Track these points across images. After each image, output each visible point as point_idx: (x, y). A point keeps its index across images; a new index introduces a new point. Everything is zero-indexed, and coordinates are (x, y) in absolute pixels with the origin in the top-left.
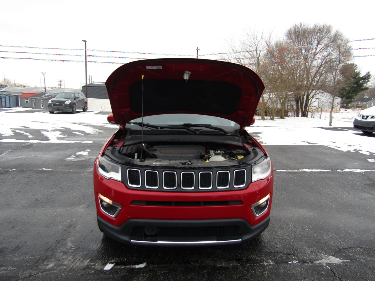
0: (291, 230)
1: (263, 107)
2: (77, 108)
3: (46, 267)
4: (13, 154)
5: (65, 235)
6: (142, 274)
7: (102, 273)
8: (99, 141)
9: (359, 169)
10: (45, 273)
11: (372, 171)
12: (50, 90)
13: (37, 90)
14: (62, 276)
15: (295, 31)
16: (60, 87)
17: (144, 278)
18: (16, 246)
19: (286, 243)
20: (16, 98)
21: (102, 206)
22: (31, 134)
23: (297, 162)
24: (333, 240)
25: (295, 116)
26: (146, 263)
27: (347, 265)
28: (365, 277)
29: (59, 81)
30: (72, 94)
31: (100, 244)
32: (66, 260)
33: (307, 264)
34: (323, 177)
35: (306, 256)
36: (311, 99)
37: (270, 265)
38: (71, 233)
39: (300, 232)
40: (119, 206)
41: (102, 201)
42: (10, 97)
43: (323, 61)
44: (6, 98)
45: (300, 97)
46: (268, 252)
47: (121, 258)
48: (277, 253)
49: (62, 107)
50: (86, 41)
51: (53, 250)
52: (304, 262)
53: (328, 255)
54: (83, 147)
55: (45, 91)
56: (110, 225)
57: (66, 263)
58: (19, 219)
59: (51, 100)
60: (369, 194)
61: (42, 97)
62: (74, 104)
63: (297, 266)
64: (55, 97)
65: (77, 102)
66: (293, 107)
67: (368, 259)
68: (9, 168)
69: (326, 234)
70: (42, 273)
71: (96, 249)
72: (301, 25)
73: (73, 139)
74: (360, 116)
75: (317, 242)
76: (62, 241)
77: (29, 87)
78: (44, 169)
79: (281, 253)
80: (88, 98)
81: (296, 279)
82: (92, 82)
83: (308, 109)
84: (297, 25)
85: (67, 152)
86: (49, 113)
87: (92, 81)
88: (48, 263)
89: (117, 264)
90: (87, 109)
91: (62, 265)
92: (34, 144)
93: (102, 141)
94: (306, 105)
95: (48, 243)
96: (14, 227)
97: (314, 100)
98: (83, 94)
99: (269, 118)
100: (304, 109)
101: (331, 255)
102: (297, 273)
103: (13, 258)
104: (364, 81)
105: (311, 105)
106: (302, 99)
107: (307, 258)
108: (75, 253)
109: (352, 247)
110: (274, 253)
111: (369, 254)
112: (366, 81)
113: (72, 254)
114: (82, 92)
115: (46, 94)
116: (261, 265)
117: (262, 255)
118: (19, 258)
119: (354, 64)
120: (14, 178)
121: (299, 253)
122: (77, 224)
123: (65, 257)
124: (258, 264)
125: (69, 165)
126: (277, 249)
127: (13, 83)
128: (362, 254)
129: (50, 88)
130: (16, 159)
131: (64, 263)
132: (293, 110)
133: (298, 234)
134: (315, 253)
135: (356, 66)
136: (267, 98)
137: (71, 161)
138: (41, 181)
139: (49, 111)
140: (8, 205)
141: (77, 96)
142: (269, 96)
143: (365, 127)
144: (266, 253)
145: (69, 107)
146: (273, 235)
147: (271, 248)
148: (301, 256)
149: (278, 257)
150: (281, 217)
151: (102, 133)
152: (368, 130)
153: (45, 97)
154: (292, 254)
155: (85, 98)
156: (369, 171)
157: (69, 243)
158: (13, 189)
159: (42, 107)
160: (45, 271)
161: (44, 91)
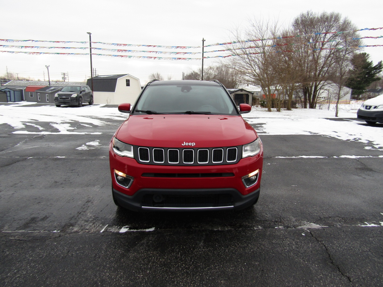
0: (281, 204)
1: (269, 99)
2: (83, 101)
3: (71, 231)
4: (28, 144)
5: (84, 208)
6: (151, 236)
7: (118, 234)
8: (108, 132)
9: (354, 155)
10: (71, 235)
11: (366, 157)
12: (54, 83)
13: (41, 84)
14: (85, 236)
15: (302, 21)
16: (64, 80)
17: (153, 238)
18: (44, 216)
19: (275, 214)
20: (21, 92)
21: (117, 179)
22: (42, 127)
23: (297, 150)
24: (316, 212)
25: (303, 107)
26: (154, 228)
27: (324, 229)
28: (338, 237)
29: (63, 74)
30: (78, 87)
31: (115, 215)
32: (87, 226)
33: (291, 229)
34: (318, 163)
35: (291, 223)
36: (319, 90)
37: (259, 229)
38: (90, 207)
39: (289, 205)
40: (132, 178)
41: (117, 175)
42: (14, 91)
43: (332, 50)
44: (11, 93)
45: (308, 88)
46: (258, 220)
47: (134, 225)
48: (267, 221)
49: (69, 100)
50: (91, 34)
51: (76, 219)
52: (288, 227)
53: (310, 223)
54: (93, 138)
55: (50, 85)
56: (125, 195)
57: (87, 228)
58: (43, 197)
59: (58, 93)
60: (358, 176)
61: (48, 90)
62: (81, 97)
63: (282, 230)
64: (61, 90)
65: (83, 95)
66: (300, 99)
67: (344, 225)
68: (26, 156)
69: (312, 207)
70: (69, 234)
71: (112, 218)
72: (308, 14)
73: (82, 130)
74: (364, 107)
75: (302, 213)
76: (82, 213)
77: (32, 81)
78: (59, 157)
79: (270, 221)
80: (93, 92)
81: (279, 239)
82: (96, 76)
83: (316, 101)
84: (304, 15)
85: (78, 142)
86: (56, 106)
87: (96, 74)
88: (73, 228)
89: (130, 229)
90: (93, 102)
91: (84, 229)
92: (46, 136)
93: (110, 132)
94: (314, 96)
95: (71, 214)
96: (40, 202)
97: (322, 91)
98: (89, 87)
99: (275, 109)
100: (312, 100)
101: (313, 223)
102: (280, 235)
103: (44, 225)
104: (376, 71)
105: (319, 96)
106: (310, 90)
107: (291, 225)
108: (94, 221)
109: (332, 217)
110: (264, 221)
111: (346, 221)
112: (378, 71)
113: (92, 222)
114: (87, 85)
115: (51, 88)
116: (252, 229)
117: (253, 222)
118: (49, 225)
119: (365, 54)
120: (32, 164)
121: (285, 221)
122: (94, 200)
123: (87, 224)
124: (248, 229)
125: (81, 154)
126: (267, 218)
127: (16, 77)
128: (340, 222)
129: (54, 82)
130: (31, 149)
131: (86, 228)
132: (301, 101)
133: (286, 208)
134: (299, 221)
135: (368, 55)
136: (273, 90)
137: (82, 150)
138: (57, 166)
139: (55, 105)
140: (31, 186)
141: (83, 89)
142: (276, 87)
143: (369, 117)
144: (257, 221)
145: (75, 100)
146: (264, 208)
147: (261, 217)
148: (287, 223)
149: (267, 224)
150: (273, 195)
151: (109, 125)
152: (371, 120)
153: (50, 90)
154: (278, 222)
155: (91, 91)
156: (364, 157)
157: (89, 214)
158: (33, 173)
159: (48, 101)
160: (71, 233)
161: (48, 85)
